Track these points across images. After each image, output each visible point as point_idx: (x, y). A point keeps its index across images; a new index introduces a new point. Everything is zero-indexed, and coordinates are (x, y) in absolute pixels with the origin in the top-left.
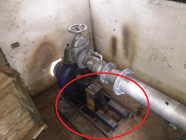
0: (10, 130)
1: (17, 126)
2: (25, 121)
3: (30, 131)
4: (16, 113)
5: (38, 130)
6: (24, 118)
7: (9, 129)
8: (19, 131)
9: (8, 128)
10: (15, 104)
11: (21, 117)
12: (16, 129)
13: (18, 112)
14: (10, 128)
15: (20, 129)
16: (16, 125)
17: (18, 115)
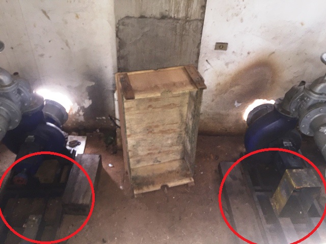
0: (149, 154)
1: (159, 155)
2: (172, 156)
3: (170, 172)
4: (168, 138)
5: (180, 180)
6: (173, 152)
7: (149, 152)
8: (157, 163)
9: (149, 150)
10: (175, 125)
11: (171, 146)
12: (156, 158)
13: (171, 138)
14: (151, 152)
15: (160, 162)
16: (159, 152)
17: (169, 142)
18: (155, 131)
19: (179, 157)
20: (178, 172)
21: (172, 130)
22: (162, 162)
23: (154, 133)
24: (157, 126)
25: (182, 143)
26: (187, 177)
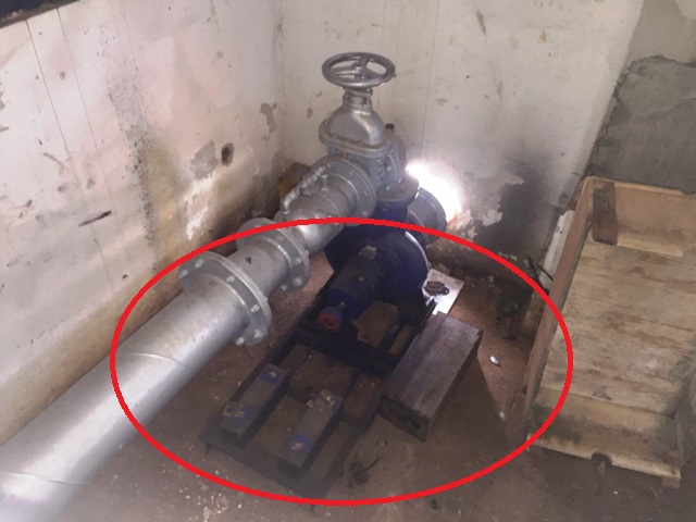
18: (627, 329)
19: (660, 407)
20: (646, 441)
21: (671, 340)
22: (614, 401)
23: (623, 332)
24: (636, 319)
25: (684, 381)
26: (665, 462)
